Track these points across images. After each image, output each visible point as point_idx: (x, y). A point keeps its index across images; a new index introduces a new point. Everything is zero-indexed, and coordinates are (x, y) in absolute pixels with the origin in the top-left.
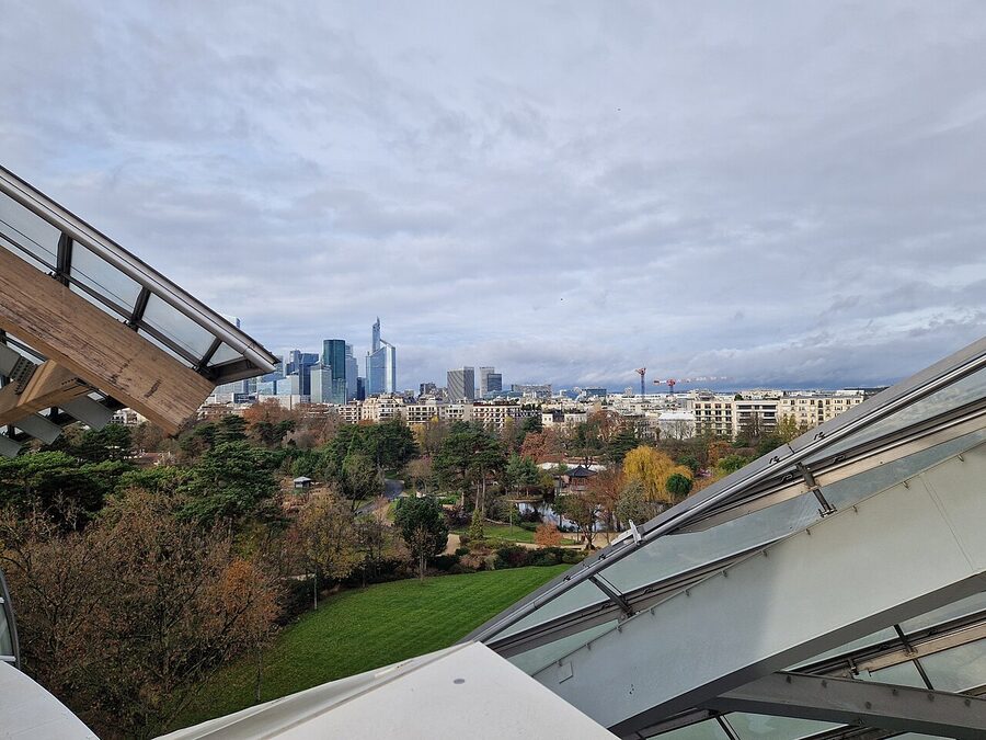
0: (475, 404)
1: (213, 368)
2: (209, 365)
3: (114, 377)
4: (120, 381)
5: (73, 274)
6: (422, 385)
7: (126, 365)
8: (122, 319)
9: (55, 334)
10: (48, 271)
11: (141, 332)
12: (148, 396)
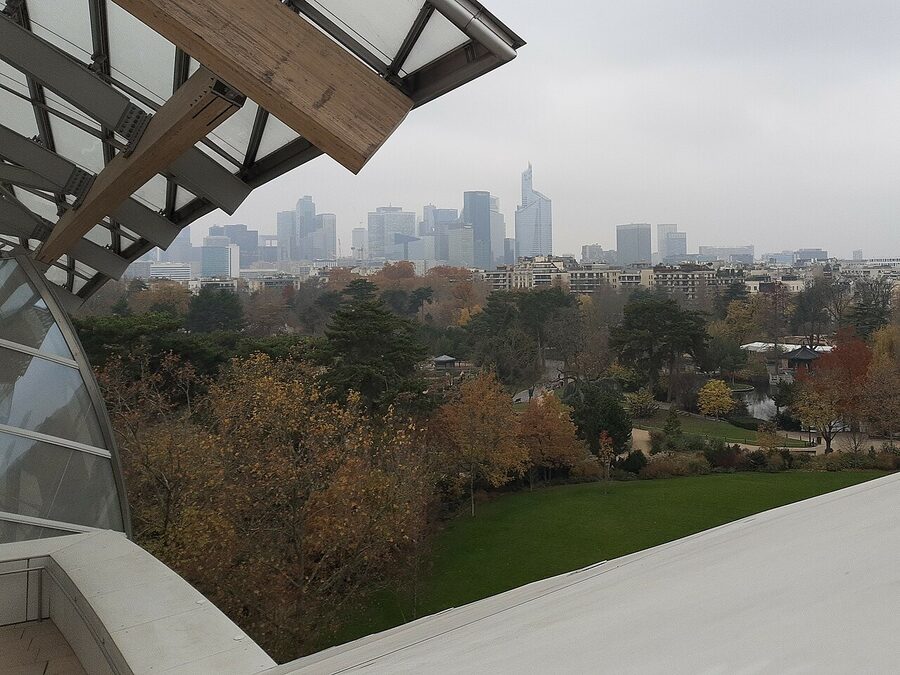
0: (656, 269)
2: (401, 73)
3: (269, 74)
4: (278, 80)
6: (584, 247)
7: (284, 60)
11: (303, 16)
12: (317, 106)
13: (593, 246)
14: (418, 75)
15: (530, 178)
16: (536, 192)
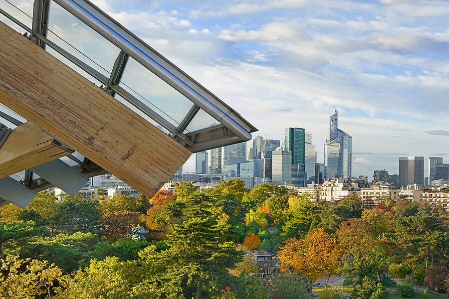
0: (425, 190)
1: (189, 136)
2: (185, 132)
3: (91, 139)
4: (97, 143)
5: (50, 37)
6: (375, 172)
7: (102, 128)
8: (99, 84)
9: (29, 93)
10: (23, 32)
11: (117, 97)
12: (124, 159)
13: (382, 171)
14: (197, 135)
15: (336, 120)
16: (340, 131)
